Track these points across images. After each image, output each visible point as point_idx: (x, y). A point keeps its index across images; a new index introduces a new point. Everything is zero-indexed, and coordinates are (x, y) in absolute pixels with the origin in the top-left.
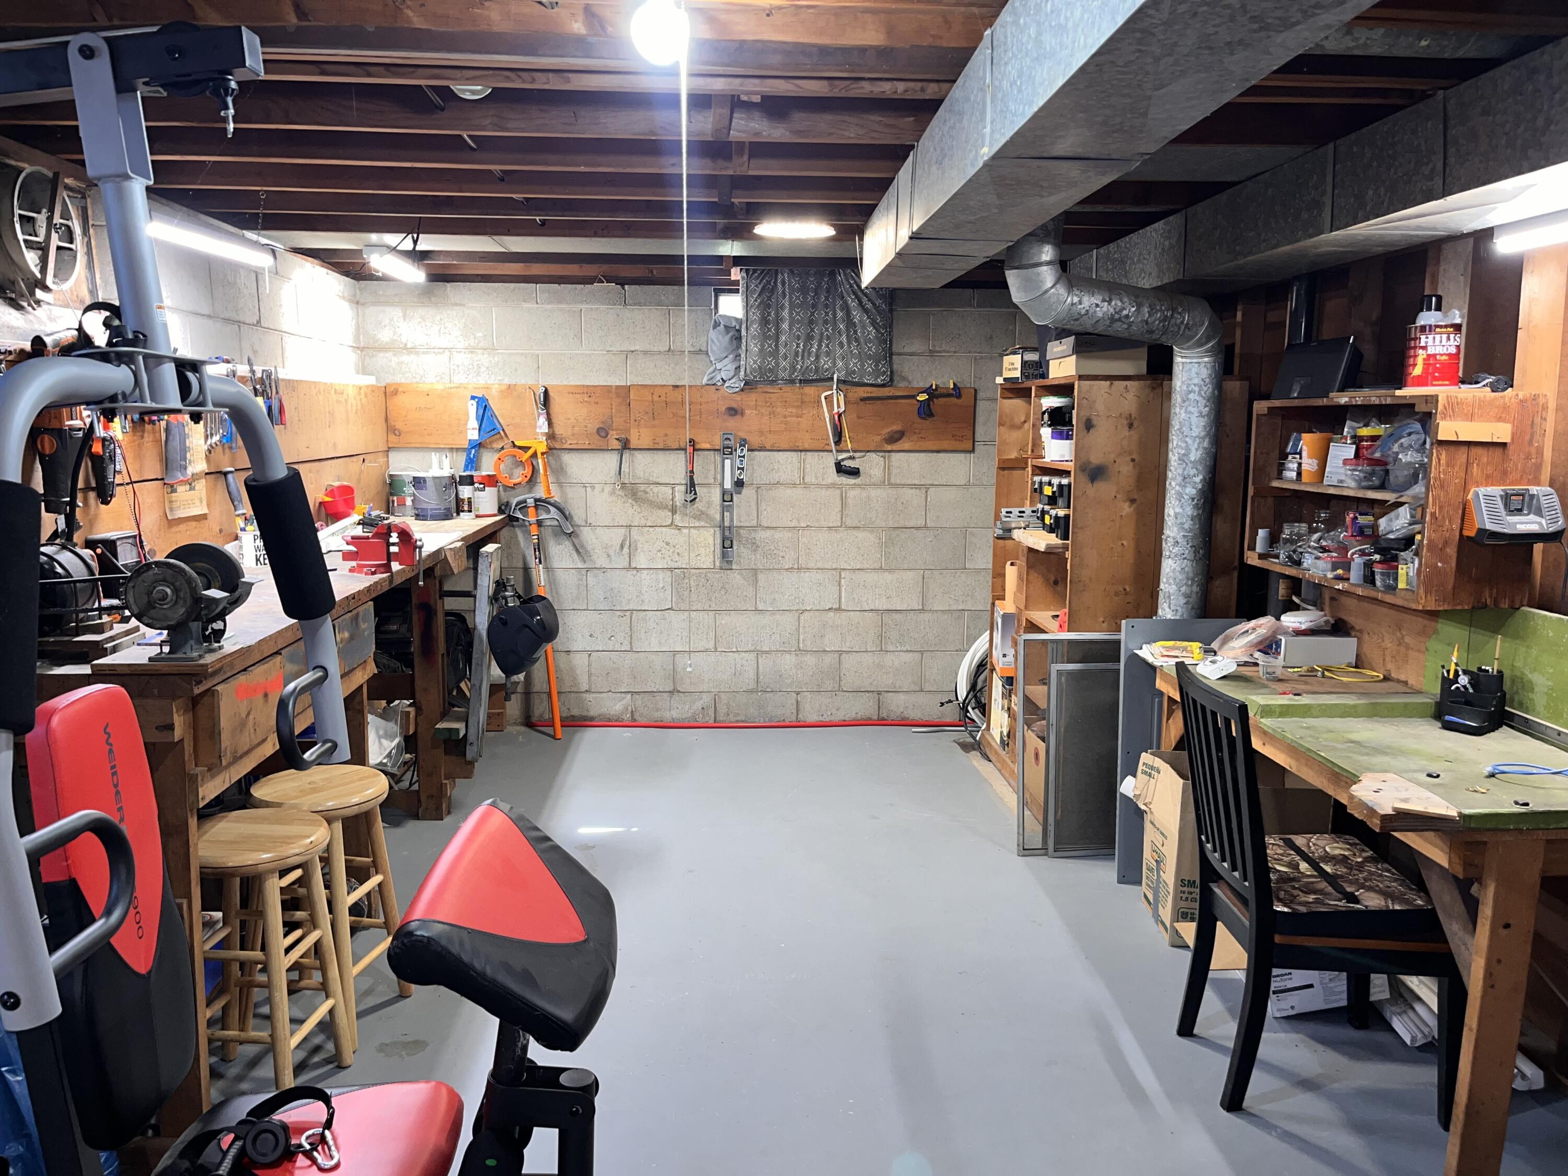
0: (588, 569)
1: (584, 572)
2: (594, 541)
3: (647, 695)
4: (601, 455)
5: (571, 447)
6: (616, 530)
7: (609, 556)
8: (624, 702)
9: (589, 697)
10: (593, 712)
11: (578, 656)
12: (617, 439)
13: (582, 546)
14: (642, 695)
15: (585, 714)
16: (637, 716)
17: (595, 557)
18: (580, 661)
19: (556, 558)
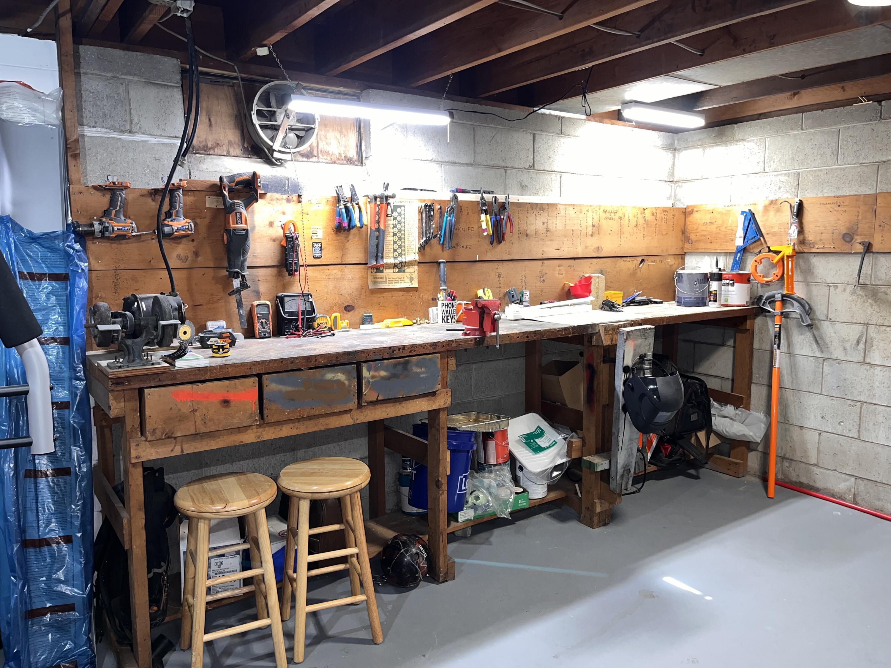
0: (825, 359)
1: (821, 361)
2: (833, 335)
3: (870, 483)
4: (846, 258)
5: (818, 251)
6: (853, 326)
7: (845, 349)
8: (848, 483)
9: (816, 470)
10: (819, 484)
11: (810, 432)
12: (860, 243)
13: (822, 338)
14: (865, 481)
15: (811, 483)
16: (859, 499)
17: (832, 348)
18: (811, 438)
19: (798, 346)
